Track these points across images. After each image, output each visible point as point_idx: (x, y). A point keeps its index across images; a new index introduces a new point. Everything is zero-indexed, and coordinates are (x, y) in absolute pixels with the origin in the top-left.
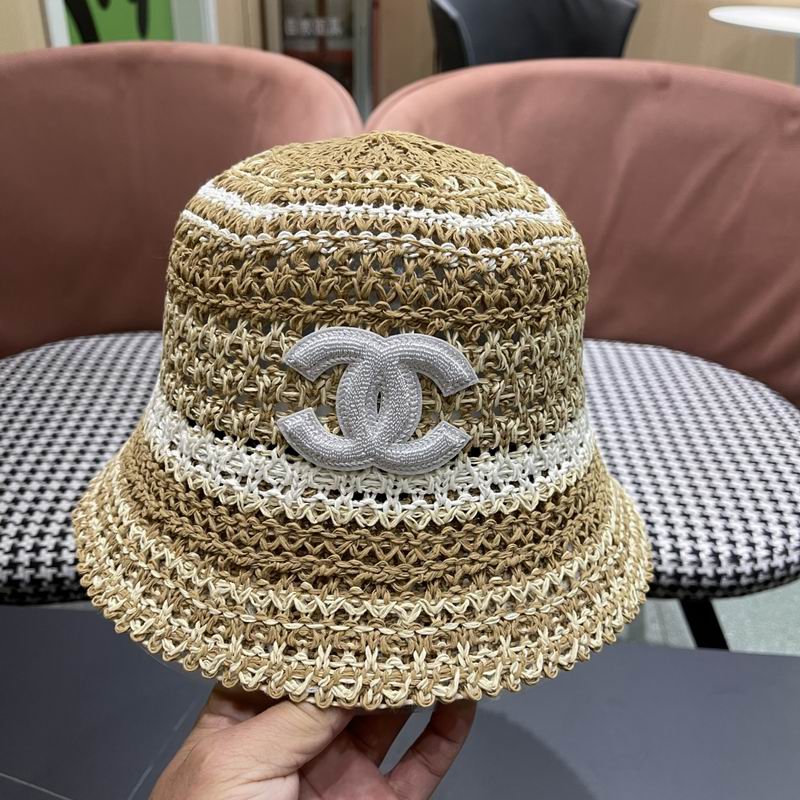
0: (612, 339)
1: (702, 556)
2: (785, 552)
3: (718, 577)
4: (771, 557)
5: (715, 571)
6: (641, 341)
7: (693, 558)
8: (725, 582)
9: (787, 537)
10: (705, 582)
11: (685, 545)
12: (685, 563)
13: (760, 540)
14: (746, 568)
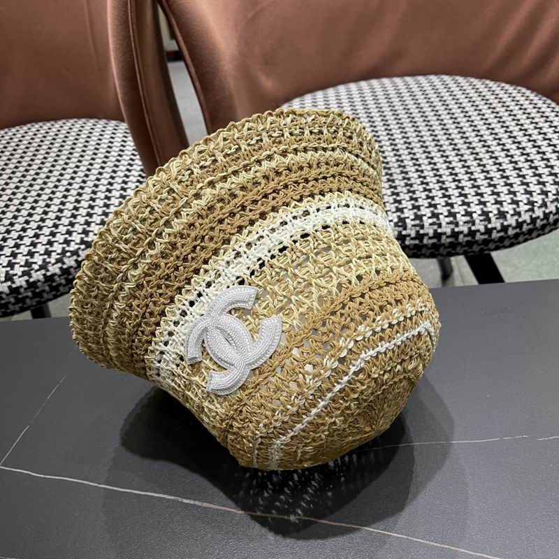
0: (402, 75)
1: (475, 216)
2: (544, 205)
3: (488, 231)
4: (532, 210)
5: (486, 226)
6: (424, 73)
7: (468, 218)
8: (495, 235)
9: (545, 193)
10: (478, 237)
11: (459, 209)
12: (461, 223)
13: (522, 198)
14: (511, 221)
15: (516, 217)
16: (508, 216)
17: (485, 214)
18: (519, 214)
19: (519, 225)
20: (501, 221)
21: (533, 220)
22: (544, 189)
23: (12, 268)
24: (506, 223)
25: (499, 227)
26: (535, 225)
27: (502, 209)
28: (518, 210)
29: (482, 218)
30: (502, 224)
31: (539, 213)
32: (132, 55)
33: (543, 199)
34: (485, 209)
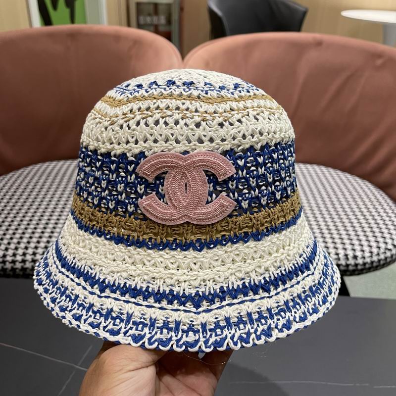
1: (340, 256)
2: (378, 254)
3: (347, 265)
4: (371, 256)
5: (346, 263)
6: (311, 162)
7: (336, 257)
8: (351, 268)
9: (379, 248)
11: (332, 251)
13: (366, 249)
14: (360, 261)
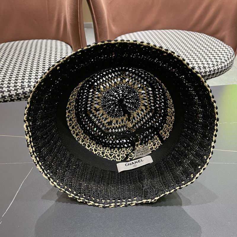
15: (209, 69)
16: (207, 68)
17: (199, 67)
18: (210, 67)
19: (210, 71)
20: (204, 69)
21: (214, 70)
22: (217, 60)
23: (30, 83)
24: (206, 70)
25: (204, 72)
26: (215, 72)
27: (204, 66)
28: (209, 66)
29: (198, 68)
30: (205, 71)
31: (216, 68)
32: (78, 7)
33: (217, 64)
34: (199, 66)
